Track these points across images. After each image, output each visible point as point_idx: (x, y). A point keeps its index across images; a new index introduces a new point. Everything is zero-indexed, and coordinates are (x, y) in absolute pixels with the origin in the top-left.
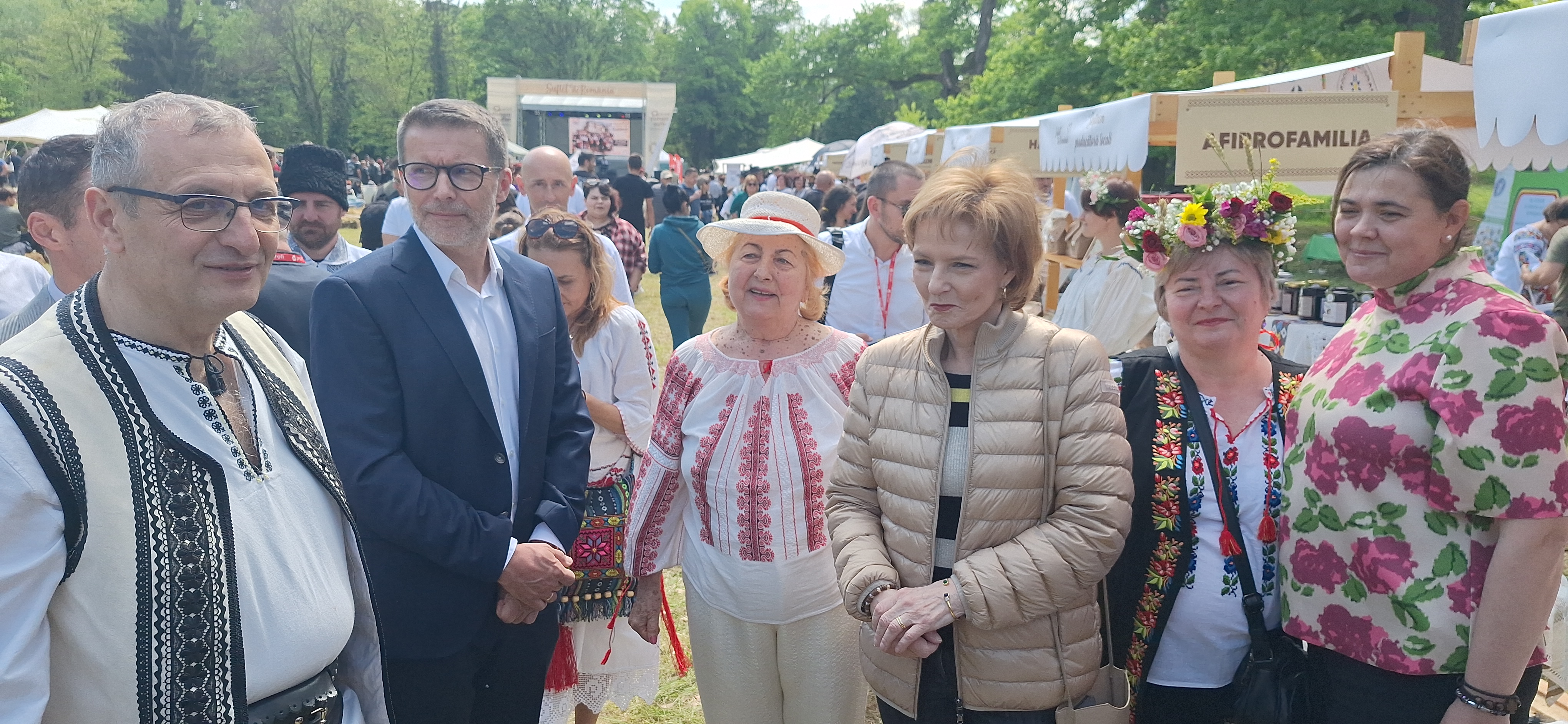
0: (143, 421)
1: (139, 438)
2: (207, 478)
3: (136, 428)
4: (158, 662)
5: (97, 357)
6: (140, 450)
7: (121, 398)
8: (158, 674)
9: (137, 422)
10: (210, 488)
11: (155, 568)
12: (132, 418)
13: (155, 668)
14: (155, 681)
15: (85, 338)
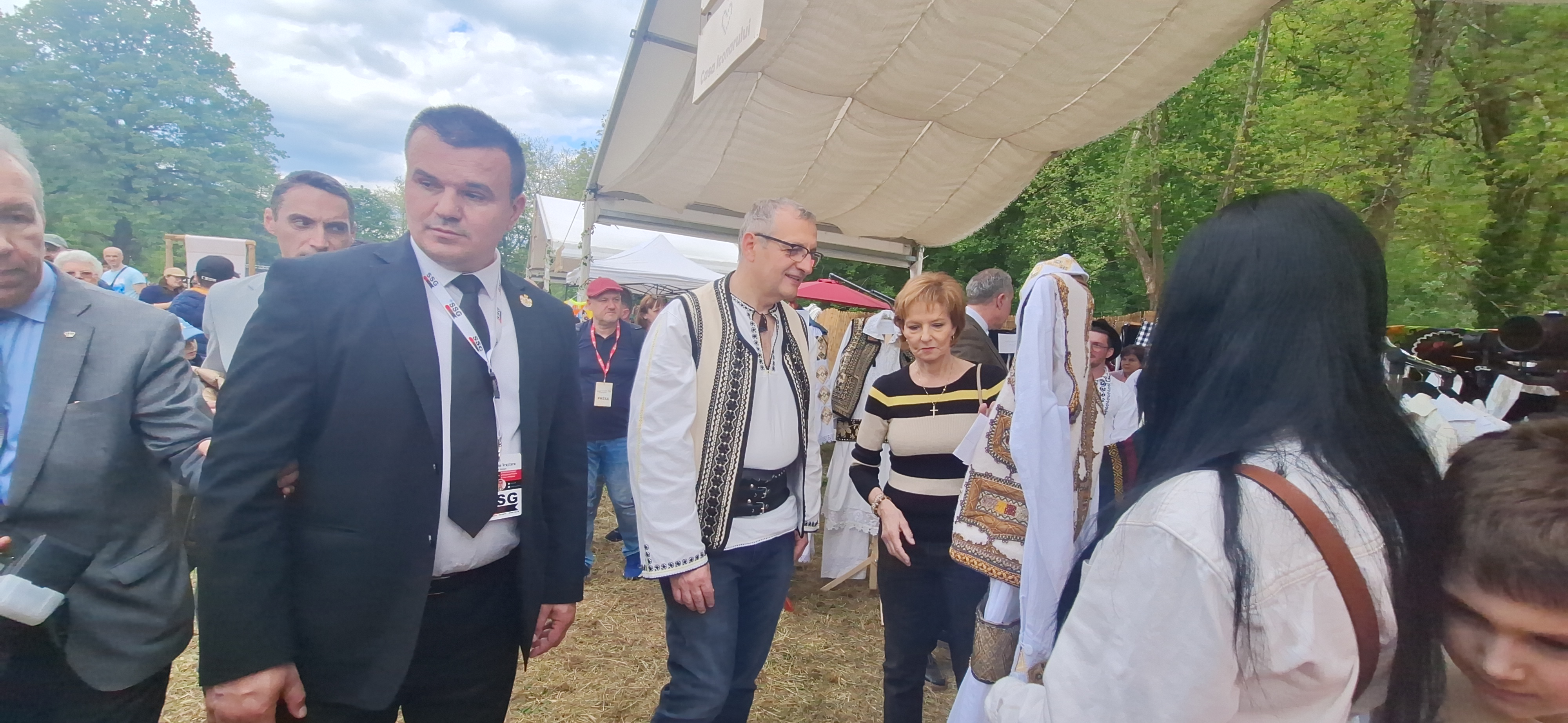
0: (732, 327)
1: (728, 333)
2: (751, 357)
3: (728, 328)
4: (714, 426)
5: (722, 298)
6: (728, 337)
7: (726, 315)
8: (713, 432)
9: (730, 326)
10: (751, 362)
11: (720, 385)
12: (728, 324)
13: (712, 429)
14: (711, 435)
15: (720, 290)
